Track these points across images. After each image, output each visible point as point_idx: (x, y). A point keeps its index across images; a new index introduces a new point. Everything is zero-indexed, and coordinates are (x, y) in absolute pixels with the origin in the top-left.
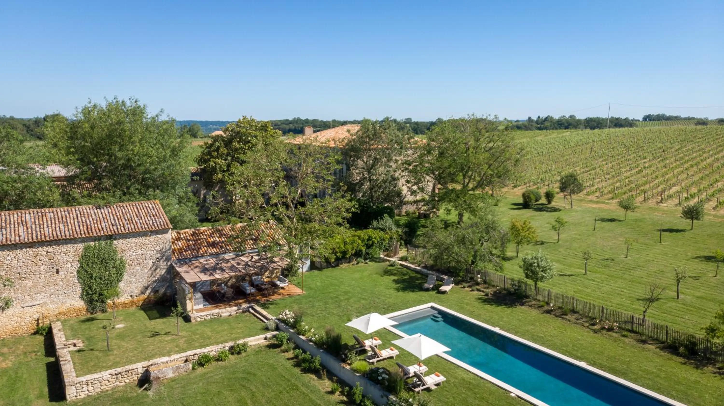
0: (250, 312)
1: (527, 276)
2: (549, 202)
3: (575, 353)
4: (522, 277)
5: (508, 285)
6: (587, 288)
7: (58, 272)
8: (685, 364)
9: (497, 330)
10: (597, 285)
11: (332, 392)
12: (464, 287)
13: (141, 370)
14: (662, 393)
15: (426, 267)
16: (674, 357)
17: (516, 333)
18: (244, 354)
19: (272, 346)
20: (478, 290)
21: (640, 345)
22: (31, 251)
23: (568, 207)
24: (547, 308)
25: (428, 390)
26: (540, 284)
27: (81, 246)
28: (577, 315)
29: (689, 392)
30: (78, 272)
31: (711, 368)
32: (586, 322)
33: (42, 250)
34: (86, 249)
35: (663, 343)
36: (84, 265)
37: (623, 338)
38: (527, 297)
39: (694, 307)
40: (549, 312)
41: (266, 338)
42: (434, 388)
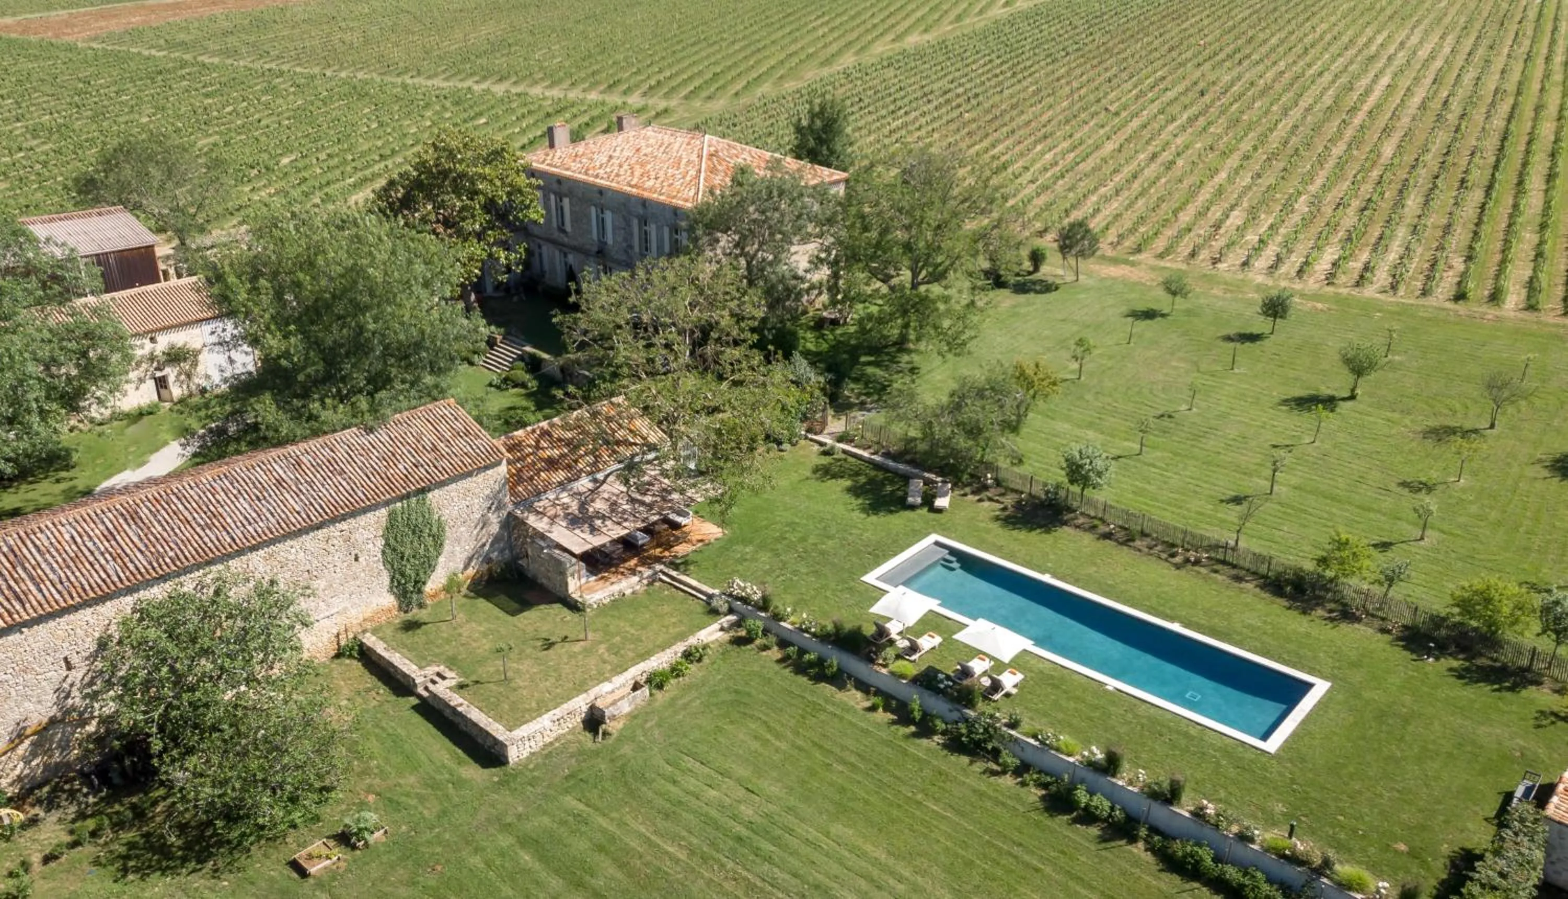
0: (661, 580)
1: (1072, 482)
2: (1036, 269)
3: (1161, 608)
4: (1060, 479)
5: (1038, 490)
6: (1149, 483)
7: (356, 559)
8: (1289, 608)
9: (1047, 578)
10: (1162, 475)
11: (873, 709)
12: (965, 495)
13: (585, 708)
14: (1271, 658)
15: (887, 455)
16: (1279, 600)
17: (1076, 582)
18: (706, 660)
19: (739, 642)
20: (990, 499)
21: (1236, 585)
22: (321, 533)
23: (1070, 278)
24: (1103, 529)
25: (1007, 695)
26: (1088, 492)
27: (384, 512)
28: (1149, 540)
29: (1301, 652)
30: (383, 552)
31: (1320, 612)
32: (1163, 551)
33: (333, 531)
34: (392, 516)
35: (1263, 577)
36: (392, 541)
37: (1214, 575)
38: (1070, 510)
39: (1292, 507)
40: (1108, 536)
41: (722, 629)
42: (1014, 691)
